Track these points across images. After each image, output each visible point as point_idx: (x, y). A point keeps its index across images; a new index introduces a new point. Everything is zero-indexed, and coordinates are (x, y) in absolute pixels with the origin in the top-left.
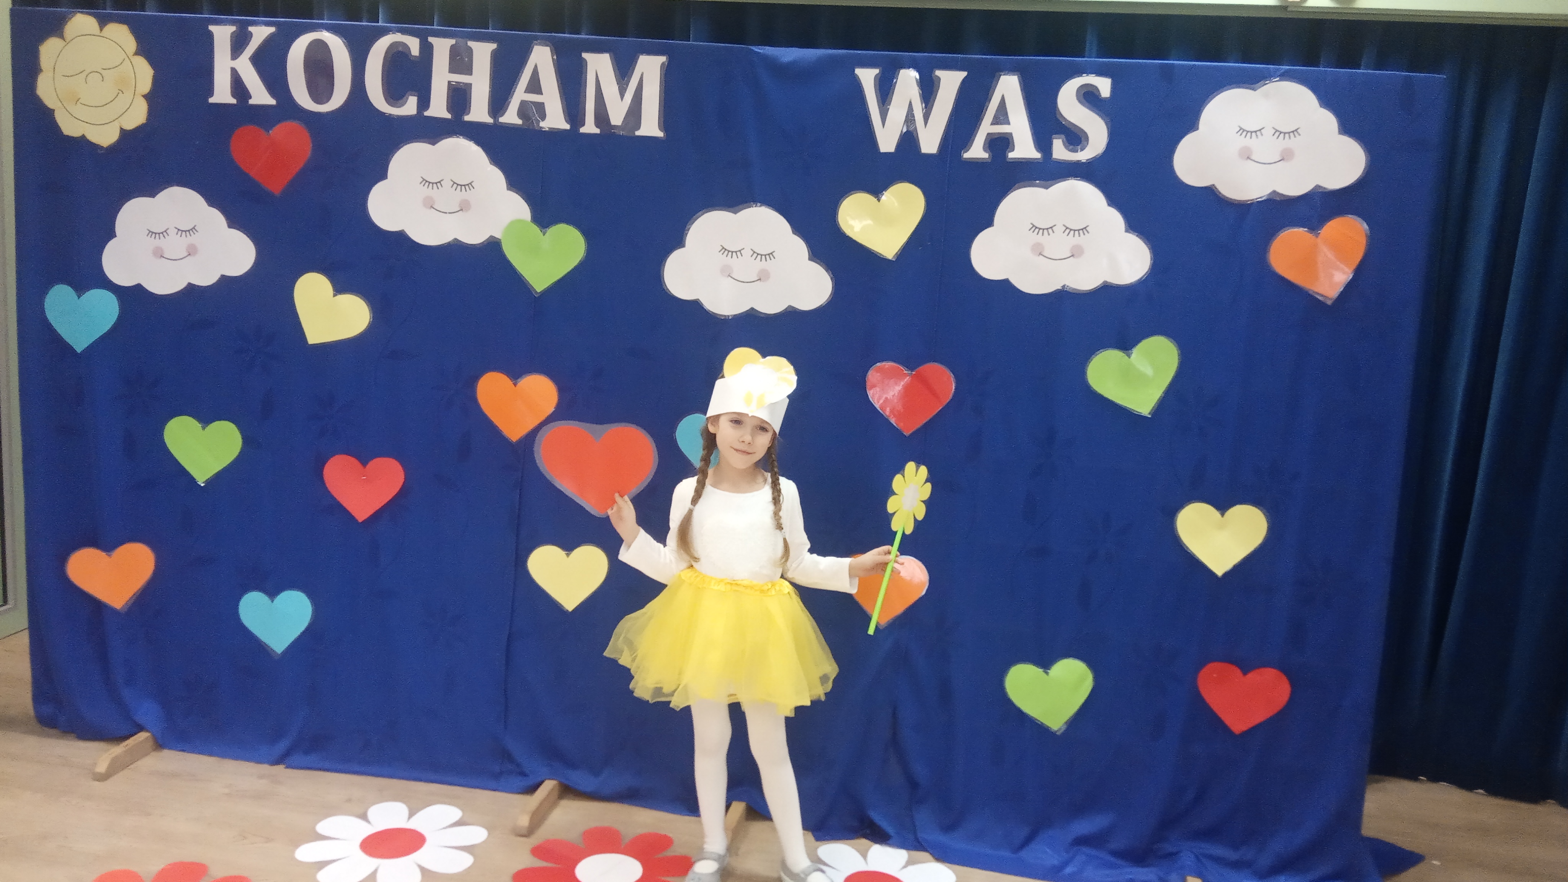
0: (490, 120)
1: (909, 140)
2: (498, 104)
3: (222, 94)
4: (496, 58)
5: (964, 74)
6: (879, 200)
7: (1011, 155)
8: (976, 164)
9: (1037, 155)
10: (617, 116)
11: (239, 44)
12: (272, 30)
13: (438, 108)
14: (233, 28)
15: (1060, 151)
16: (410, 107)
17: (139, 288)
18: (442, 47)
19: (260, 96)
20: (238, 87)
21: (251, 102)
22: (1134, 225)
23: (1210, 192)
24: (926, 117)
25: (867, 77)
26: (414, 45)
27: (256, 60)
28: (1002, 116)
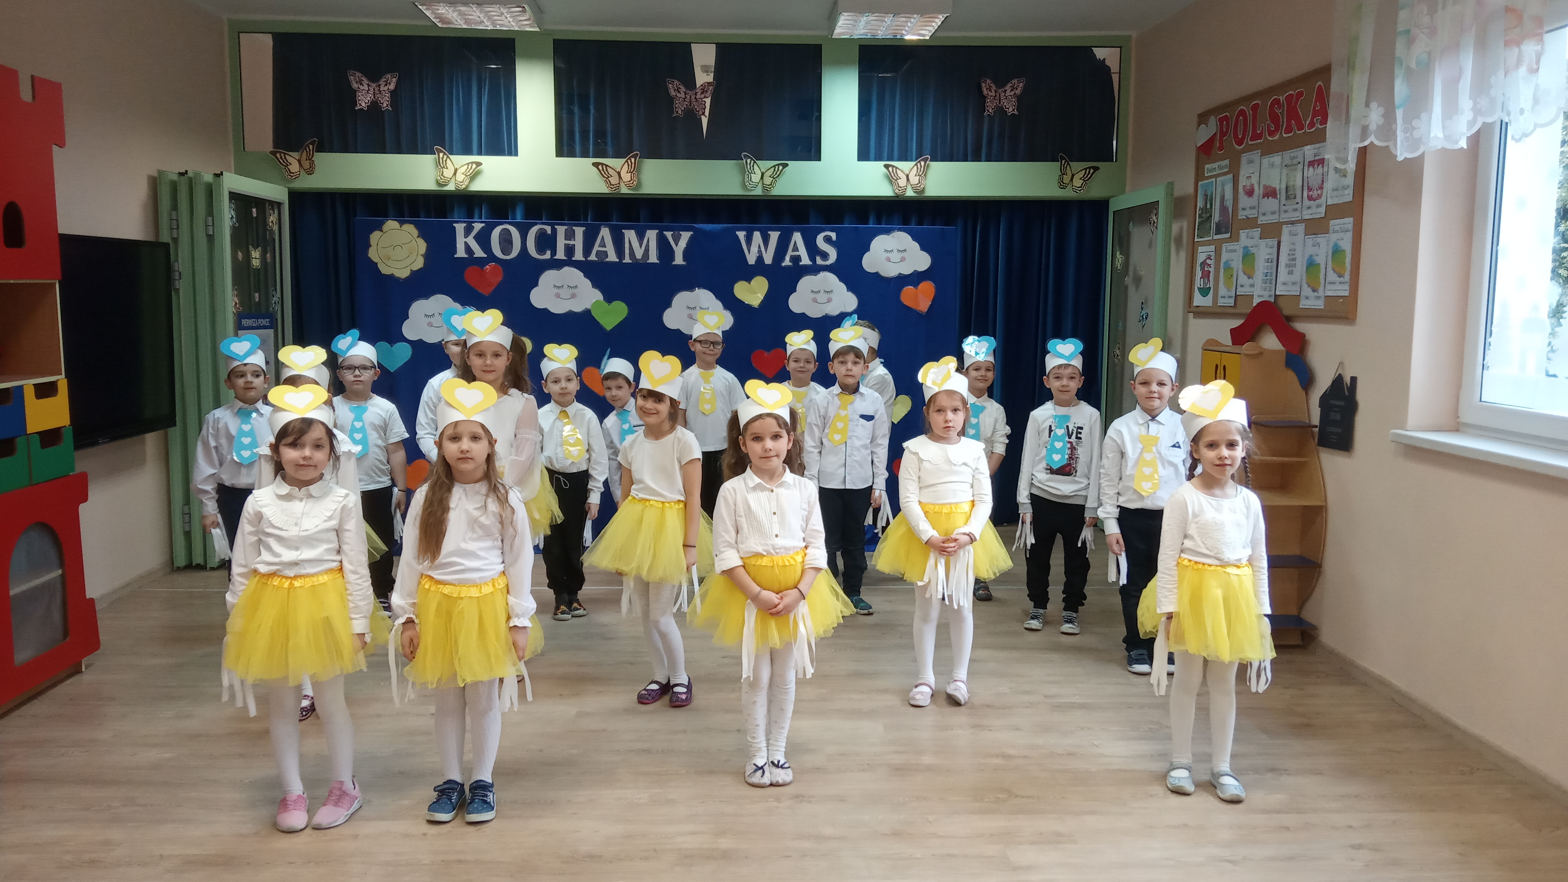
0: (584, 259)
1: (760, 259)
2: (587, 251)
3: (461, 253)
4: (585, 233)
5: (780, 233)
6: (750, 283)
7: (801, 263)
8: (787, 267)
9: (811, 263)
10: (639, 254)
11: (468, 231)
12: (483, 225)
13: (561, 255)
14: (465, 225)
15: (819, 261)
16: (548, 255)
17: (420, 341)
18: (561, 230)
19: (479, 253)
20: (468, 249)
21: (474, 256)
22: (850, 288)
23: (877, 274)
24: (766, 248)
25: (741, 235)
26: (548, 229)
27: (477, 238)
28: (796, 249)
